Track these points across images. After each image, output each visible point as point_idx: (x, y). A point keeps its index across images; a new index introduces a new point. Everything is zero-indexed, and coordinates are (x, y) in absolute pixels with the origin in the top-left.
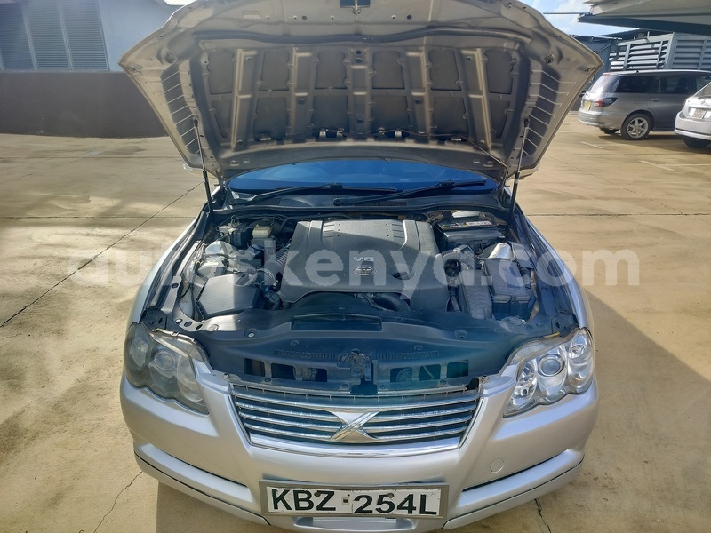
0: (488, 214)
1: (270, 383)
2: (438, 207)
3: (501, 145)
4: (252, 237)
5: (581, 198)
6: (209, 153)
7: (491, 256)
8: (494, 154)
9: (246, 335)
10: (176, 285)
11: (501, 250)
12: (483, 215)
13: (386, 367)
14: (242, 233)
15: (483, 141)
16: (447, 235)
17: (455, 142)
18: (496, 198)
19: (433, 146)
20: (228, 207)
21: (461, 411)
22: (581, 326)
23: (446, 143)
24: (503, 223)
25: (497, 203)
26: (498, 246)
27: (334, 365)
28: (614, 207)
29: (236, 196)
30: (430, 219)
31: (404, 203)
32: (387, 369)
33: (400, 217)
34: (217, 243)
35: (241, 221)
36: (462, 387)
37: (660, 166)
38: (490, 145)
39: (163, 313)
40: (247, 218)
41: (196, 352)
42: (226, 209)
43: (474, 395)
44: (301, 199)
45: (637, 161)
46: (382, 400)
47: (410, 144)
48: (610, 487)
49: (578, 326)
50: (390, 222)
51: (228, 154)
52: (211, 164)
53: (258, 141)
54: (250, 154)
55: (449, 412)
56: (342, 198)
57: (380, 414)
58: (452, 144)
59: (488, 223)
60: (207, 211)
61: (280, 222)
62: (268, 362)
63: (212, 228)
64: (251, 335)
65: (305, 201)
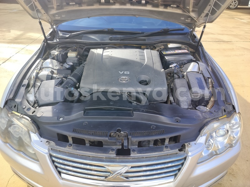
0: (186, 46)
1: (71, 147)
2: (161, 42)
3: (197, 10)
4: (67, 57)
5: (212, 34)
6: (43, 11)
7: (189, 70)
8: (193, 15)
9: (58, 119)
10: (25, 85)
11: (194, 67)
12: (183, 46)
13: (136, 140)
14: (62, 55)
15: (188, 7)
16: (167, 58)
17: (173, 7)
18: (189, 37)
19: (161, 9)
20: (57, 40)
21: (176, 164)
22: (237, 112)
23: (168, 8)
24: (192, 50)
25: (190, 40)
26: (193, 64)
27: (107, 139)
28: (225, 38)
29: (61, 34)
30: (157, 49)
31: (144, 40)
32: (136, 141)
33: (142, 47)
34: (49, 60)
35: (62, 48)
36: (176, 151)
37: (242, 20)
38: (191, 10)
39: (16, 102)
40: (65, 46)
41: (32, 127)
42: (55, 41)
43: (183, 155)
44: (92, 37)
45: (233, 18)
46: (133, 160)
47: (149, 8)
48: (232, 174)
49: (235, 111)
50: (138, 50)
51: (53, 12)
52: (45, 17)
53: (68, 4)
54: (65, 12)
55: (170, 165)
56: (114, 36)
57: (132, 167)
58: (171, 9)
59: (186, 51)
60: (45, 42)
61: (82, 49)
62: (70, 136)
63: (48, 51)
64: (61, 119)
65: (95, 38)
